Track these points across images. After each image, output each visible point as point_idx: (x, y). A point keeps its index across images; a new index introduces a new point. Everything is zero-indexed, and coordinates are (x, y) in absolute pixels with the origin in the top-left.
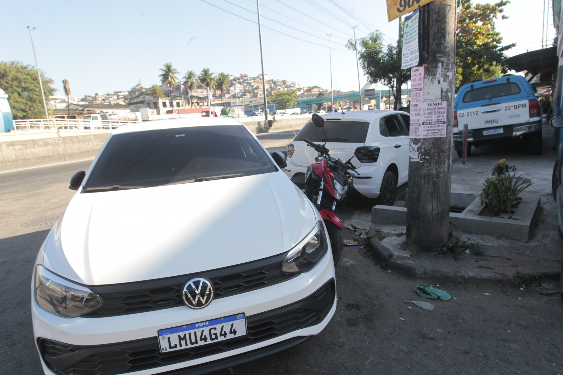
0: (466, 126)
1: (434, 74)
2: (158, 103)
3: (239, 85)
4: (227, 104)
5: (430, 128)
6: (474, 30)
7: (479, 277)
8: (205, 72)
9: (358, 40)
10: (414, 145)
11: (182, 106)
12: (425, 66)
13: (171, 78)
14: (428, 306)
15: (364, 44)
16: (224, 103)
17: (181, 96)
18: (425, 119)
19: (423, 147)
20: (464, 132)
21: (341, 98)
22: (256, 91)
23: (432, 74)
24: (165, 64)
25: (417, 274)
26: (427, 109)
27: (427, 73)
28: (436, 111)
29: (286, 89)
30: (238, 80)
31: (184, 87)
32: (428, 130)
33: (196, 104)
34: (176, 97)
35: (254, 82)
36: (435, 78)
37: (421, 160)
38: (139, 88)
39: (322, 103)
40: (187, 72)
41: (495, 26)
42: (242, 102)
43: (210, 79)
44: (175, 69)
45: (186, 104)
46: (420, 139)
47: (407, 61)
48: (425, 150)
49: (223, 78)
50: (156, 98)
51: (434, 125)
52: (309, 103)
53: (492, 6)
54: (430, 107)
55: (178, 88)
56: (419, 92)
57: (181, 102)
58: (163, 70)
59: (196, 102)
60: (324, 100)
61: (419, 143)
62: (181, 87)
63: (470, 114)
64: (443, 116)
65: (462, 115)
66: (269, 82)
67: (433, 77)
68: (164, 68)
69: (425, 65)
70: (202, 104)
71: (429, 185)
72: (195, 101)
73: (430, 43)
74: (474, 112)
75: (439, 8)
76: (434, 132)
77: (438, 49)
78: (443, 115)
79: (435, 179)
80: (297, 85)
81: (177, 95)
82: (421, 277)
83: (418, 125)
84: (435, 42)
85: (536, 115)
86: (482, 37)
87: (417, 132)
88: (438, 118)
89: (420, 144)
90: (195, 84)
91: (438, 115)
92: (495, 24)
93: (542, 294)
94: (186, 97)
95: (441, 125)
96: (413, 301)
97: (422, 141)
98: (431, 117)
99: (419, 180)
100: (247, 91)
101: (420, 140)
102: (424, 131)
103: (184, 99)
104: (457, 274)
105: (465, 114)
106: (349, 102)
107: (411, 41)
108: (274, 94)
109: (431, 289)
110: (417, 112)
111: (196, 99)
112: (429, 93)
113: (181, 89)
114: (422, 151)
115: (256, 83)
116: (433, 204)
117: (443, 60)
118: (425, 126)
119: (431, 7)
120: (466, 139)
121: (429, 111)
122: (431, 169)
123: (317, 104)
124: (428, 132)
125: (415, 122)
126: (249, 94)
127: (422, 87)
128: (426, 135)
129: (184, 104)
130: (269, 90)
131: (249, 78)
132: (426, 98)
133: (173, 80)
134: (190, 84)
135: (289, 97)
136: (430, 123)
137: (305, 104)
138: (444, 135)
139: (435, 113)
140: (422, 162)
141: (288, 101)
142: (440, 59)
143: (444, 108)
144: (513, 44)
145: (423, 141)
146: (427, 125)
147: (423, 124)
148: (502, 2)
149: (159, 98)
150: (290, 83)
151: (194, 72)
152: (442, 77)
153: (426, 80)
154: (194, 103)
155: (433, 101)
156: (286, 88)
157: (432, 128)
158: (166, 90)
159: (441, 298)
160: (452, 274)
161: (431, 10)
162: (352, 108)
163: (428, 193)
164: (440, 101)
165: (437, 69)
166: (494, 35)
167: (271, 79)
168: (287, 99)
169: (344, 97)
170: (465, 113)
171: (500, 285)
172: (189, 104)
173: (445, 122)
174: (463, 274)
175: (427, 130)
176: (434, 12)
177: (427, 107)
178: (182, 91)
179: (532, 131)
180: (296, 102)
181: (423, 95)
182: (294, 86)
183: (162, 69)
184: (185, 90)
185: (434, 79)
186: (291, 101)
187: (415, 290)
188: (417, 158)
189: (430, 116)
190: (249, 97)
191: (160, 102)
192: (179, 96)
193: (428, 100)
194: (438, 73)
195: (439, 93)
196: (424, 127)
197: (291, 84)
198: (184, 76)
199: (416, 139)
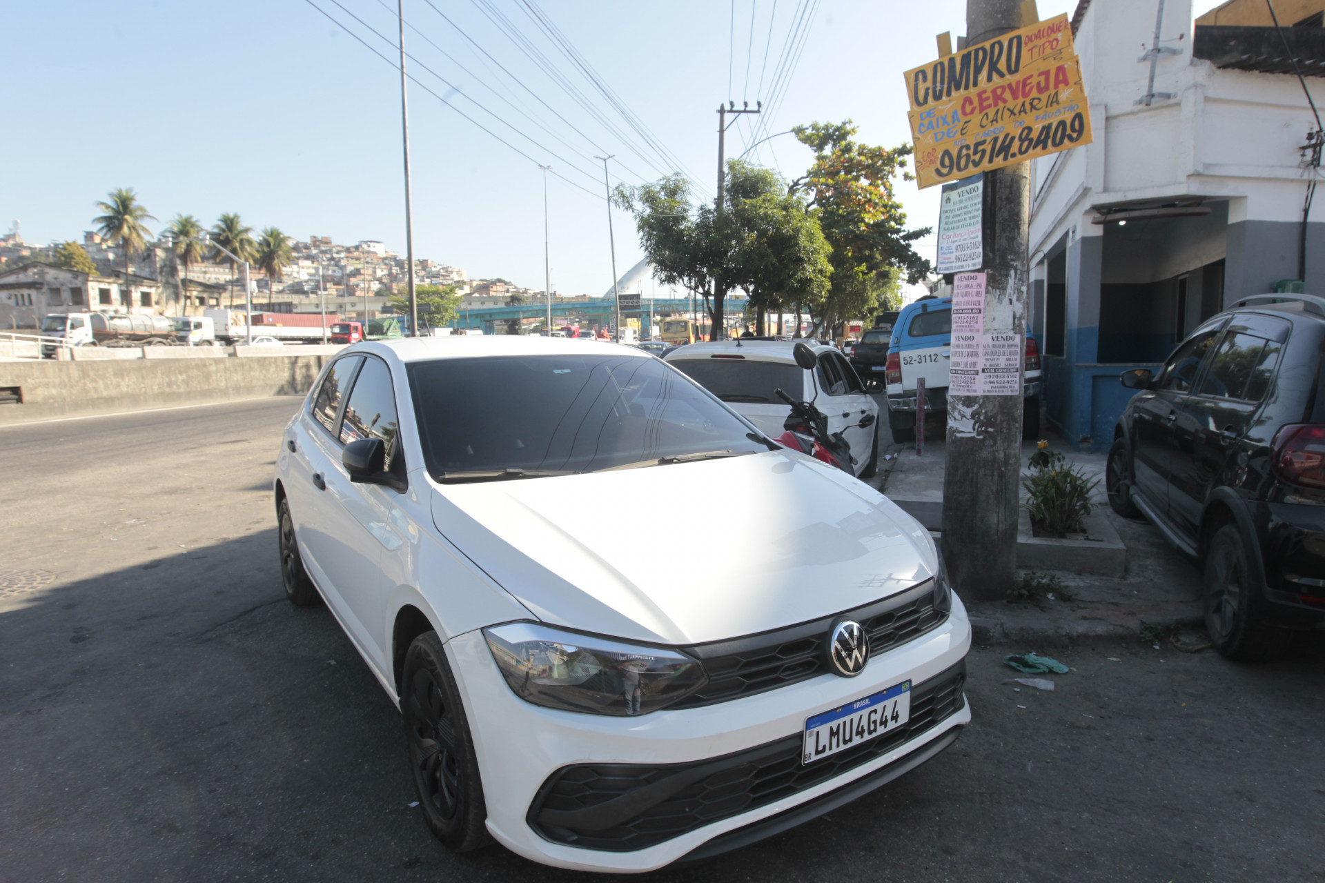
0: (922, 382)
1: (1003, 287)
2: (87, 291)
3: (308, 263)
4: (283, 308)
5: (995, 379)
6: (860, 194)
7: (1093, 634)
8: (229, 222)
9: (637, 189)
10: (965, 407)
11: (157, 303)
12: (987, 272)
13: (129, 227)
14: (1045, 684)
15: (649, 197)
16: (274, 305)
17: (154, 277)
18: (988, 363)
19: (983, 411)
20: (918, 393)
21: (564, 310)
22: (353, 281)
23: (1000, 286)
24: (115, 192)
25: (993, 637)
26: (991, 346)
27: (992, 284)
28: (1006, 349)
29: (428, 281)
30: (304, 251)
31: (167, 257)
32: (993, 382)
33: (197, 302)
34: (139, 279)
35: (347, 257)
36: (1005, 294)
37: (978, 434)
38: (10, 246)
39: (519, 319)
40: (177, 218)
41: (893, 192)
42: (317, 306)
43: (241, 241)
44: (141, 209)
45: (168, 300)
46: (976, 397)
47: (950, 261)
48: (985, 417)
49: (275, 241)
50: (80, 278)
51: (1002, 374)
52: (488, 318)
53: (887, 153)
54: (996, 343)
55: (148, 255)
56: (975, 315)
57: (153, 292)
58: (108, 207)
59: (197, 297)
60: (524, 312)
61: (976, 404)
62: (155, 255)
63: (923, 359)
64: (1016, 359)
65: (909, 360)
66: (387, 262)
67: (1002, 292)
68: (111, 202)
69: (989, 270)
70: (213, 302)
71: (992, 478)
72: (195, 293)
73: (997, 235)
74: (930, 356)
75: (1012, 180)
76: (1002, 385)
77: (1009, 246)
78: (1016, 357)
79: (1003, 469)
80: (455, 273)
81: (143, 274)
82: (1001, 642)
83: (974, 372)
84: (1006, 235)
85: (1034, 366)
86: (871, 209)
87: (972, 385)
88: (1009, 362)
89: (976, 406)
90: (198, 250)
91: (1009, 357)
92: (893, 187)
93: (1187, 651)
94: (171, 280)
95: (1012, 374)
96: (1016, 680)
97: (981, 401)
98: (997, 359)
99: (975, 470)
100: (329, 278)
101: (978, 399)
102: (986, 383)
103: (164, 287)
104: (1059, 630)
105: (914, 359)
106: (577, 320)
107: (958, 227)
108: (398, 290)
109: (1032, 657)
110: (970, 350)
111: (199, 289)
112: (994, 319)
113: (158, 259)
114: (982, 418)
115: (354, 261)
116: (998, 513)
117: (1017, 266)
118: (987, 374)
119: (998, 176)
120: (922, 406)
121: (994, 350)
122: (997, 451)
123: (506, 321)
124: (992, 385)
125: (966, 366)
126: (333, 287)
127: (982, 307)
128: (989, 391)
129: (164, 299)
130: (385, 280)
131: (334, 247)
132: (988, 327)
133: (134, 235)
134: (183, 250)
135: (440, 300)
136: (995, 369)
137: (478, 320)
138: (1016, 391)
139: (1004, 353)
140: (981, 437)
141: (438, 311)
142: (1012, 263)
143: (1018, 346)
144: (926, 228)
145: (983, 402)
146: (991, 374)
147: (983, 371)
148: (904, 146)
149: (91, 279)
150: (439, 267)
151: (197, 221)
152: (1014, 293)
153: (989, 296)
154: (193, 298)
155: (1000, 333)
156: (427, 278)
157: (999, 379)
158: (97, 257)
159: (1054, 670)
160: (1050, 632)
161: (998, 181)
162: (593, 335)
163: (991, 493)
164: (1011, 334)
165: (1008, 280)
166: (892, 207)
167: (391, 254)
168: (436, 304)
169: (570, 310)
170: (915, 357)
171: (1124, 645)
172: (177, 299)
173: (1017, 369)
174: (1068, 631)
175: (990, 382)
176: (1003, 186)
177: (990, 342)
178: (158, 266)
179: (1031, 395)
180: (457, 312)
181: (985, 321)
182: (449, 276)
183: (103, 204)
184: (168, 263)
185: (1003, 296)
186: (446, 310)
187: (1005, 662)
188: (972, 430)
189: (996, 357)
190: (335, 293)
191: (93, 289)
192: (148, 276)
193: (992, 331)
194: (1009, 287)
195: (1011, 320)
196: (985, 377)
197: (442, 271)
198: (167, 226)
199: (968, 398)
